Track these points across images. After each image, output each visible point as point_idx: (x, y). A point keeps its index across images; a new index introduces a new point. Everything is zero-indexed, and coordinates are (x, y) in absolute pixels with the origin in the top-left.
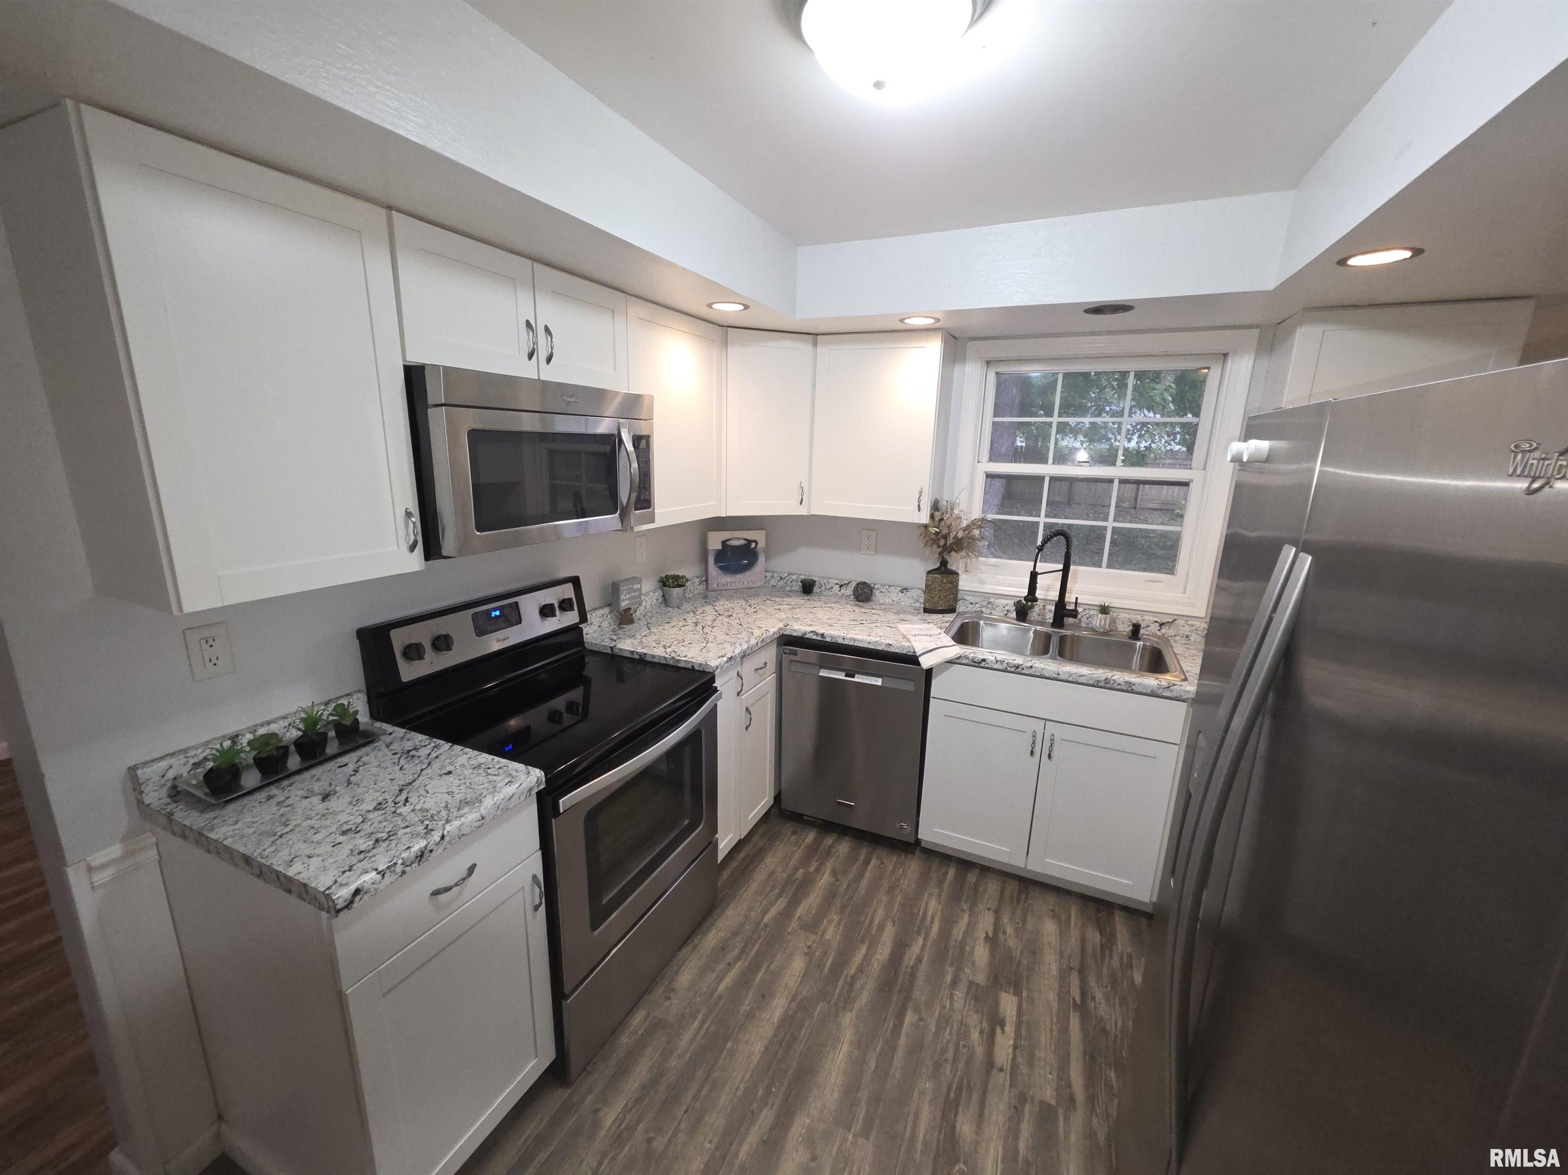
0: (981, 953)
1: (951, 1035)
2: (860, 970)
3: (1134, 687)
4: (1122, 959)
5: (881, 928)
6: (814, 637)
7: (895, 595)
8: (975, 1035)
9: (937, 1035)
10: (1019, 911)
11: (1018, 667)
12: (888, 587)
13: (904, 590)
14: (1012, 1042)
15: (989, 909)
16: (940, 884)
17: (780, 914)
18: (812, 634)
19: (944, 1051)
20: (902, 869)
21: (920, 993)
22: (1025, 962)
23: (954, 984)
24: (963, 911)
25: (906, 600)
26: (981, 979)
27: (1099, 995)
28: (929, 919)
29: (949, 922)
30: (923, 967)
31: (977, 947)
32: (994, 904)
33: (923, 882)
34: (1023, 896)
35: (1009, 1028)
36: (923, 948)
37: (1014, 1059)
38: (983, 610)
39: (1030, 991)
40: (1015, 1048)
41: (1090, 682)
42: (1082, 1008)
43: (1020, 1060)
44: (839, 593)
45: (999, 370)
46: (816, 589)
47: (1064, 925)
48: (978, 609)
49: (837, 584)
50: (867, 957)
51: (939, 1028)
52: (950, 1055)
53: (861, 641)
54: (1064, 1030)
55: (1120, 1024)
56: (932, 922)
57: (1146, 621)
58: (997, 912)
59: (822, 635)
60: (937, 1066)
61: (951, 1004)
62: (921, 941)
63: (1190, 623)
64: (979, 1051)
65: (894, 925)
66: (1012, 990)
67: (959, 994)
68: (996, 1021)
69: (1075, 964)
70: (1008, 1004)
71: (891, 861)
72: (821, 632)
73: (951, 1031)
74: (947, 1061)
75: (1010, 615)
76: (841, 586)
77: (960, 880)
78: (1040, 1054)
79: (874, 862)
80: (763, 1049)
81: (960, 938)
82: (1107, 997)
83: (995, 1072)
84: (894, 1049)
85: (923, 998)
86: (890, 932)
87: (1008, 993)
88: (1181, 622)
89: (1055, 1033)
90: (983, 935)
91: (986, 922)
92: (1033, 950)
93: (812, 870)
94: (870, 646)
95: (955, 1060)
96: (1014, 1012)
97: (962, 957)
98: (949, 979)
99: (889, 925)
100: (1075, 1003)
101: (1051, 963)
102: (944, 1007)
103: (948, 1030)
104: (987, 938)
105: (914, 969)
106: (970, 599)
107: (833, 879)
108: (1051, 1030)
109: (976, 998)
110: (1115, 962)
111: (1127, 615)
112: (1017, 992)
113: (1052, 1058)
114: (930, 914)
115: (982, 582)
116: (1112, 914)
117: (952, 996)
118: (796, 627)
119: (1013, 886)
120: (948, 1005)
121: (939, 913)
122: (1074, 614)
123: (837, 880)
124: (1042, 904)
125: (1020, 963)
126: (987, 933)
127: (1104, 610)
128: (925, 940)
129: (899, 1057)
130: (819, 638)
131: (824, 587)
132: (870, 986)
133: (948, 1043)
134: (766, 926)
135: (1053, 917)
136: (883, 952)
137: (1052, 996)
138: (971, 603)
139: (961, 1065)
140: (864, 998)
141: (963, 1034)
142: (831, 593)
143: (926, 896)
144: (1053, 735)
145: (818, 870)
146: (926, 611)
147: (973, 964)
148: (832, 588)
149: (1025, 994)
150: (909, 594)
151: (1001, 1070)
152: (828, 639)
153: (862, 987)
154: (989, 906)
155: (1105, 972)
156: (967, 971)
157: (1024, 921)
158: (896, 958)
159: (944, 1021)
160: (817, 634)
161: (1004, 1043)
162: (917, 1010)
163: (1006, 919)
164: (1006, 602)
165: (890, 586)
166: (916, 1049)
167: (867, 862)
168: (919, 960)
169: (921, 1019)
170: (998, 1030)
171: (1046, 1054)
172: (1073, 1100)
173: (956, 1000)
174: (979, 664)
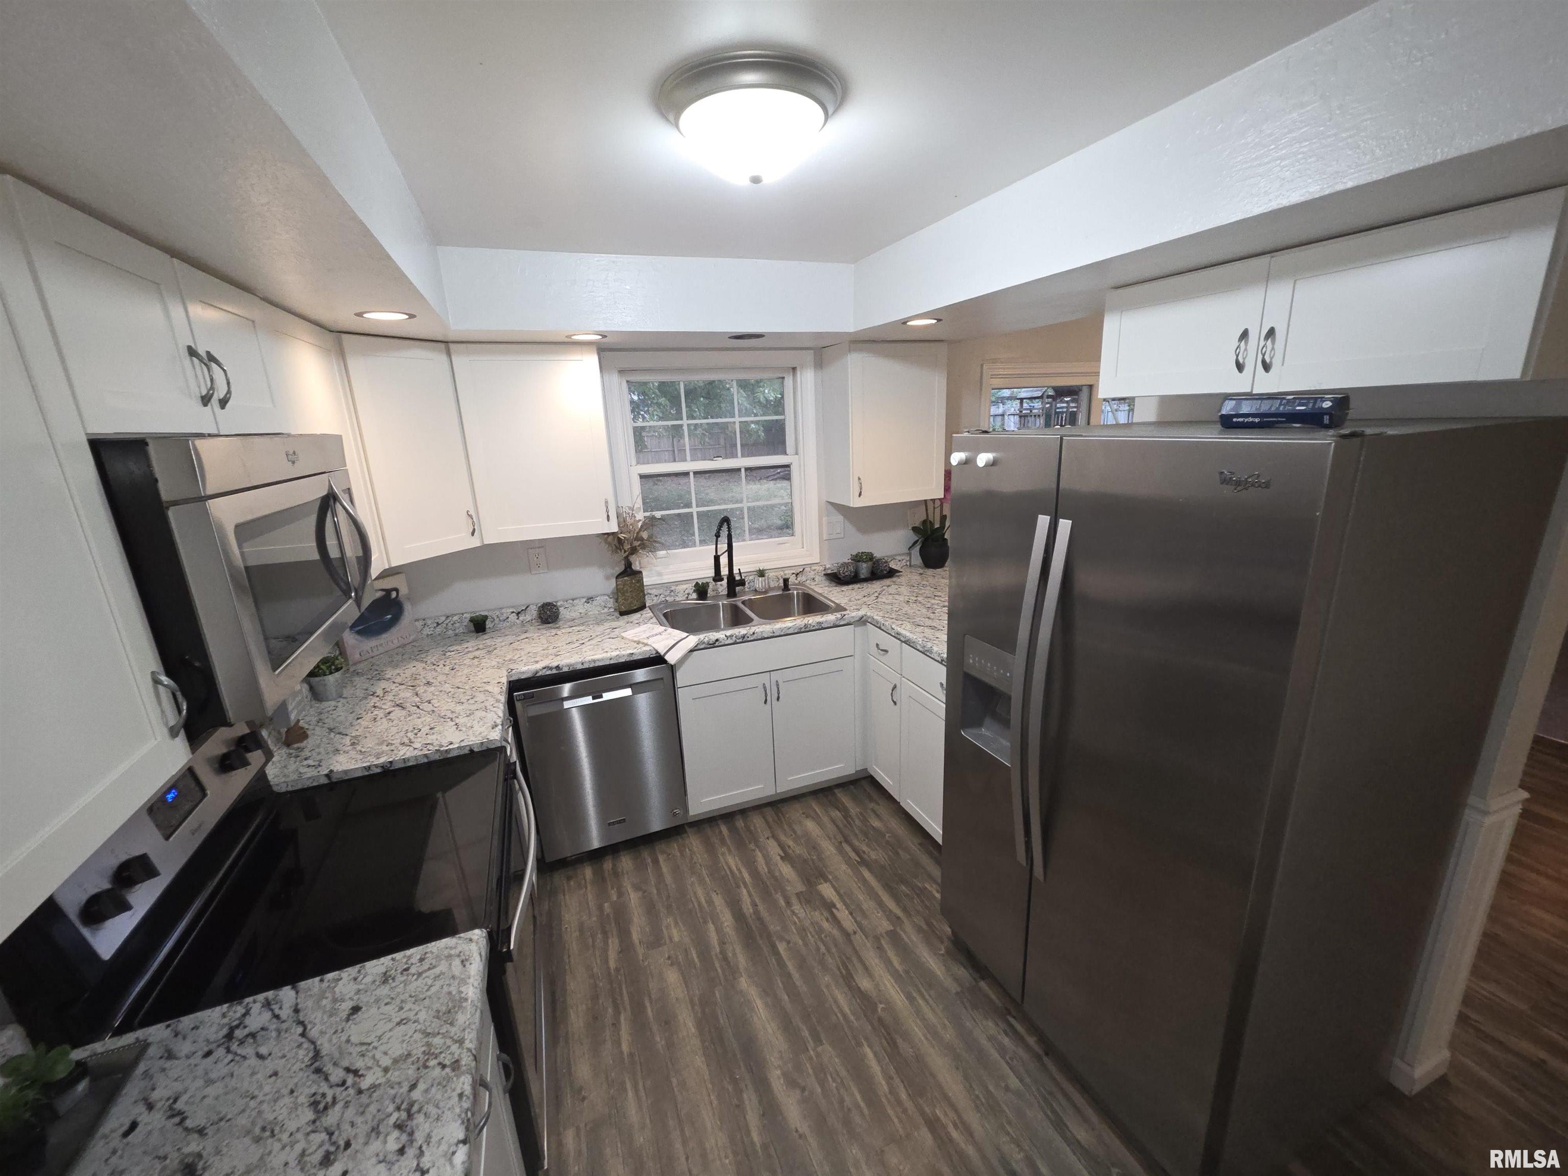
0: (786, 870)
1: (813, 936)
2: (722, 943)
3: (823, 625)
4: (859, 819)
5: (710, 902)
6: (549, 672)
7: (581, 608)
8: (826, 925)
9: (806, 944)
10: (786, 827)
11: (743, 637)
12: (571, 601)
13: (589, 600)
14: (847, 912)
15: (768, 838)
16: (723, 841)
17: (620, 952)
18: (545, 670)
19: (818, 949)
20: (687, 850)
21: (774, 927)
22: (814, 857)
23: (788, 904)
24: (754, 850)
25: (593, 609)
26: (800, 887)
27: (865, 848)
28: (737, 872)
29: (751, 865)
30: (761, 907)
31: (781, 869)
32: (768, 833)
33: (710, 849)
34: (780, 815)
35: (839, 905)
36: (750, 895)
37: (856, 921)
38: (667, 599)
39: (831, 873)
40: (851, 914)
41: (796, 631)
42: (863, 862)
43: (859, 919)
44: (518, 621)
45: (629, 379)
46: (489, 624)
47: (816, 818)
48: (663, 599)
49: (513, 612)
50: (719, 930)
51: (803, 939)
52: (823, 949)
53: (602, 659)
54: (865, 881)
55: (886, 856)
56: (740, 872)
57: (788, 573)
58: (774, 837)
59: (557, 667)
60: (822, 962)
61: (798, 918)
62: (745, 891)
63: (813, 568)
64: (836, 932)
65: (717, 894)
66: (822, 881)
67: (797, 907)
68: (829, 906)
69: (842, 839)
70: (827, 890)
71: (674, 847)
72: (555, 664)
73: (810, 933)
74: (824, 954)
75: (690, 597)
76: (518, 614)
77: (733, 830)
78: (865, 906)
79: (661, 858)
80: (703, 1059)
81: (766, 870)
82: (868, 845)
83: (853, 937)
84: (789, 975)
85: (778, 928)
86: (718, 901)
87: (821, 884)
88: (808, 569)
89: (862, 887)
90: (779, 858)
91: (774, 849)
92: (814, 847)
93: (615, 898)
94: (612, 662)
95: (828, 950)
96: (834, 893)
97: (779, 883)
98: (782, 902)
99: (714, 896)
100: (858, 862)
101: (828, 848)
102: (795, 923)
103: (809, 935)
104: (782, 858)
105: (756, 912)
106: (654, 592)
107: (641, 893)
108: (859, 887)
109: (808, 902)
110: (857, 822)
111: (774, 574)
112: (826, 880)
113: (872, 904)
114: (734, 868)
115: (660, 574)
116: (834, 794)
117: (793, 913)
118: (524, 669)
119: (769, 812)
120: (797, 921)
121: (739, 863)
122: (742, 583)
123: (645, 892)
124: (794, 812)
125: (812, 860)
126: (779, 855)
127: (761, 573)
128: (746, 886)
129: (796, 976)
130: (554, 671)
131: (497, 621)
132: (738, 949)
133: (816, 943)
134: (617, 970)
135: (807, 817)
136: (727, 919)
137: (844, 867)
138: (656, 596)
139: (834, 950)
140: (742, 960)
141: (820, 930)
142: (508, 624)
143: (721, 858)
144: (777, 681)
145: (620, 894)
146: (622, 614)
147: (788, 881)
148: (508, 618)
149: (830, 877)
150: (595, 603)
151: (855, 933)
152: (565, 669)
153: (735, 954)
154: (766, 836)
155: (857, 832)
156: (789, 888)
157: (795, 832)
158: (739, 916)
159: (802, 931)
160: (551, 669)
161: (843, 914)
162: (782, 939)
163: (783, 838)
164: (685, 586)
165: (573, 600)
166: (802, 965)
167: (656, 862)
168: (754, 905)
169: (789, 942)
170: (835, 911)
171: (868, 905)
172: (898, 918)
173: (797, 912)
174: (714, 645)
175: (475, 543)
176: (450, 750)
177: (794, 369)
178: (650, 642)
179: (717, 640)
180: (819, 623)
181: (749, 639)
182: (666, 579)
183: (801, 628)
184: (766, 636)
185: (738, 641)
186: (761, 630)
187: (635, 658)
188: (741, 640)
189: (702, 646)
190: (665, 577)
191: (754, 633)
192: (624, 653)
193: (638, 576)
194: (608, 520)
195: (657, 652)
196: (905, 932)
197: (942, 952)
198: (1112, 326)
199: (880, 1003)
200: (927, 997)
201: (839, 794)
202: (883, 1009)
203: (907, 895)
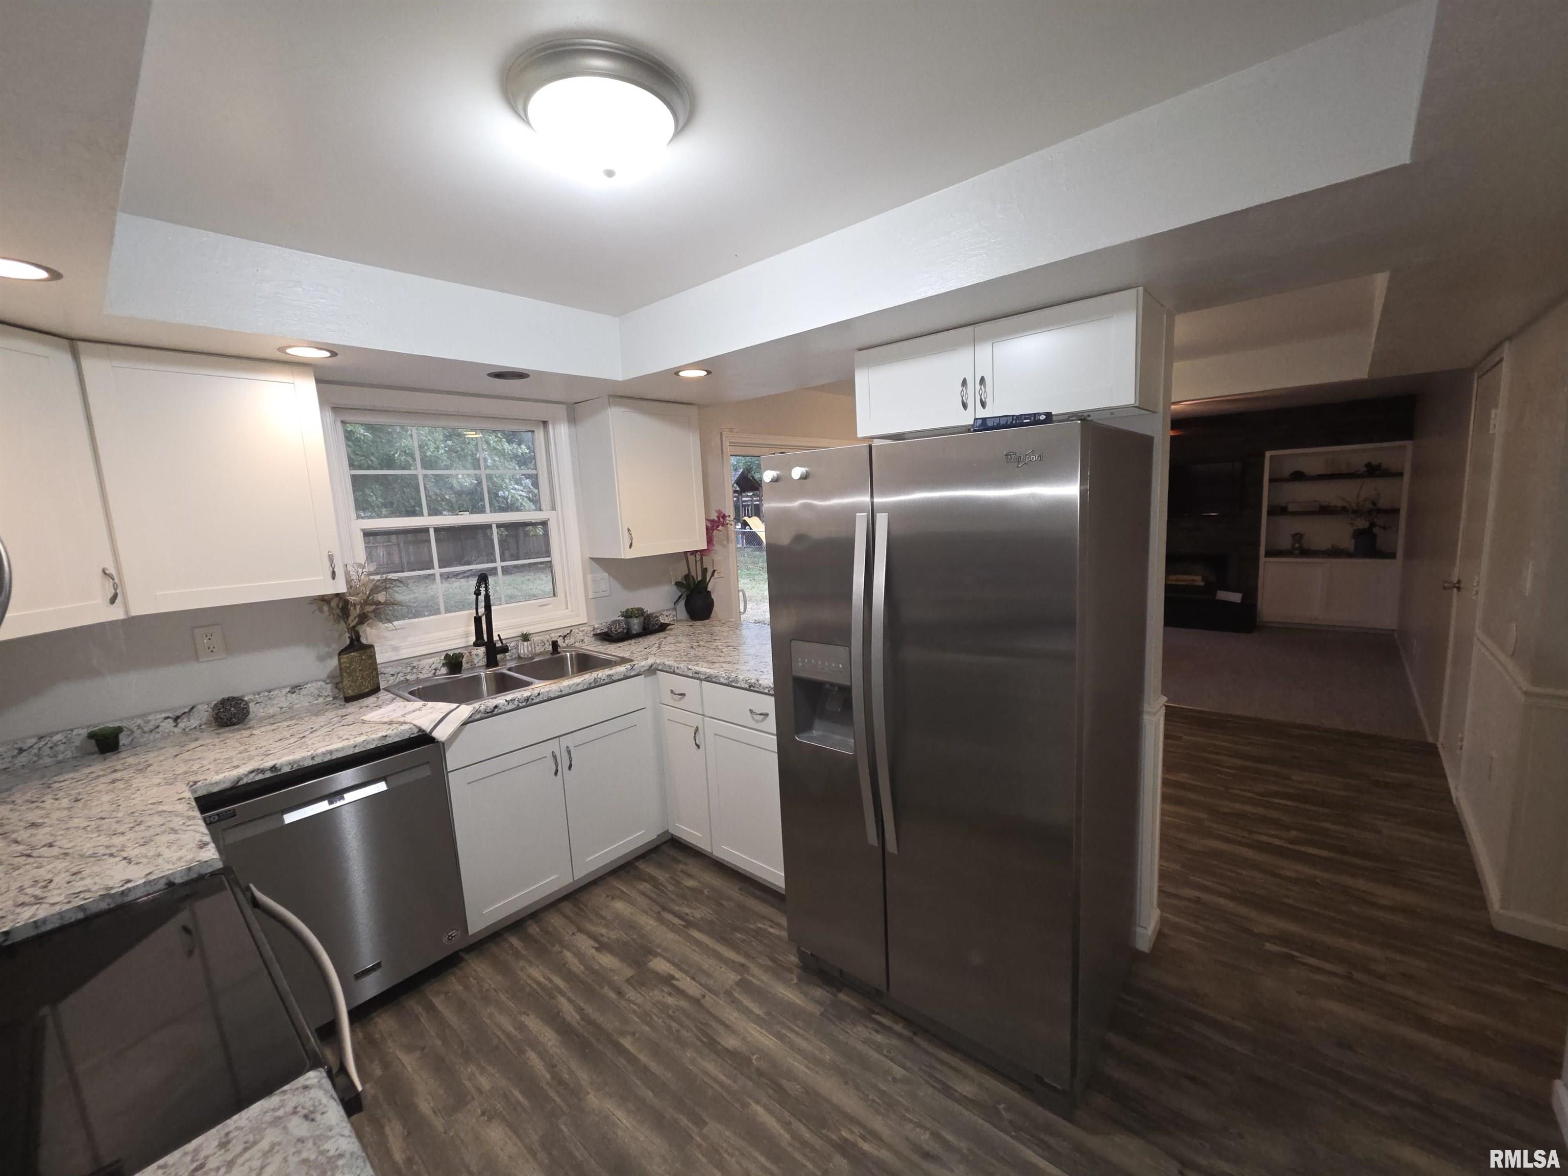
0: (607, 960)
1: (659, 1018)
2: (552, 1067)
3: (613, 678)
4: (671, 883)
5: (521, 1027)
6: (260, 777)
7: (282, 700)
8: (670, 1000)
9: (653, 1028)
10: (592, 916)
11: (527, 699)
12: (267, 694)
13: (295, 689)
14: (688, 979)
15: (574, 934)
16: (517, 955)
17: (407, 1136)
18: (251, 776)
19: (669, 1028)
20: (471, 979)
21: (610, 1023)
22: (635, 936)
23: (620, 993)
24: (561, 952)
25: (301, 701)
26: (629, 972)
27: (687, 910)
28: (547, 982)
29: (562, 969)
30: (589, 1010)
31: (600, 960)
32: (572, 929)
33: (504, 969)
34: (581, 906)
35: (678, 974)
36: (569, 999)
37: (701, 984)
38: (408, 677)
39: (659, 946)
40: (693, 978)
41: (585, 687)
42: (689, 924)
43: (703, 981)
44: (176, 730)
45: (344, 418)
46: (123, 740)
47: (623, 896)
48: (402, 679)
49: (168, 717)
50: (543, 1055)
51: (649, 1024)
52: (674, 1025)
53: (343, 749)
54: (698, 943)
55: (711, 912)
56: (551, 981)
57: (554, 636)
58: (581, 930)
59: (274, 768)
60: (678, 1040)
61: (635, 1004)
62: (562, 1000)
63: (581, 629)
64: (683, 1003)
65: (528, 1015)
66: (651, 957)
67: (631, 994)
68: (668, 980)
69: (657, 909)
70: (660, 965)
71: (453, 983)
72: (270, 764)
73: (656, 1015)
74: (678, 1031)
75: (438, 672)
76: (176, 719)
77: (528, 939)
78: (705, 966)
79: (437, 1002)
81: (582, 968)
82: (689, 906)
83: (702, 1001)
84: (646, 1069)
85: (617, 1024)
86: (533, 1023)
87: (651, 960)
88: (575, 630)
89: (697, 949)
90: (593, 951)
91: (585, 944)
92: (630, 926)
93: (378, 1072)
94: (357, 750)
95: (681, 1024)
96: (668, 965)
97: (601, 976)
98: (612, 995)
99: (523, 1018)
100: (684, 926)
101: (648, 923)
102: (635, 1012)
103: (656, 1018)
104: (597, 949)
105: (585, 1017)
106: (390, 670)
107: (418, 1054)
108: (694, 950)
109: (642, 984)
110: (671, 888)
111: (538, 638)
112: (656, 955)
113: (712, 961)
114: (542, 979)
115: (395, 649)
116: (636, 868)
117: (629, 1001)
118: (217, 778)
119: (567, 907)
120: (635, 1007)
121: (546, 971)
122: (505, 649)
123: (423, 1049)
124: (598, 898)
125: (633, 940)
126: (593, 947)
127: (525, 637)
128: (563, 994)
129: (653, 1066)
130: (268, 775)
131: (138, 733)
132: (574, 1065)
133: (665, 1023)
135: (613, 898)
136: (549, 1037)
137: (671, 936)
138: (393, 675)
139: (688, 1022)
140: (583, 1076)
141: (664, 1008)
142: (158, 736)
143: (522, 974)
144: (567, 747)
145: (386, 1066)
146: (348, 700)
147: (611, 970)
148: (158, 727)
149: (659, 951)
150: (304, 692)
151: (704, 996)
152: (287, 769)
153: (571, 1072)
154: (571, 933)
155: (673, 897)
156: (616, 978)
157: (604, 918)
158: (564, 1030)
159: (646, 1017)
160: (262, 771)
161: (685, 982)
162: (623, 1034)
163: (592, 928)
164: (431, 661)
165: (270, 691)
166: (656, 1051)
167: (431, 1008)
168: (580, 1010)
169: (633, 1034)
170: (674, 982)
171: (708, 963)
172: (743, 965)
173: (634, 999)
174: (492, 713)
175: (116, 613)
176: (129, 889)
177: (545, 423)
178: (408, 718)
179: (496, 707)
180: (609, 676)
181: (534, 701)
182: (405, 653)
183: (590, 684)
184: (553, 696)
185: (521, 705)
186: (547, 689)
187: (390, 741)
188: (524, 704)
189: (478, 716)
190: (403, 651)
191: (539, 694)
192: (374, 736)
193: (369, 651)
194: (334, 578)
195: (420, 730)
196: (753, 976)
197: (795, 981)
198: (863, 380)
199: (753, 1055)
200: (796, 1029)
201: (641, 865)
202: (758, 1059)
203: (744, 941)
